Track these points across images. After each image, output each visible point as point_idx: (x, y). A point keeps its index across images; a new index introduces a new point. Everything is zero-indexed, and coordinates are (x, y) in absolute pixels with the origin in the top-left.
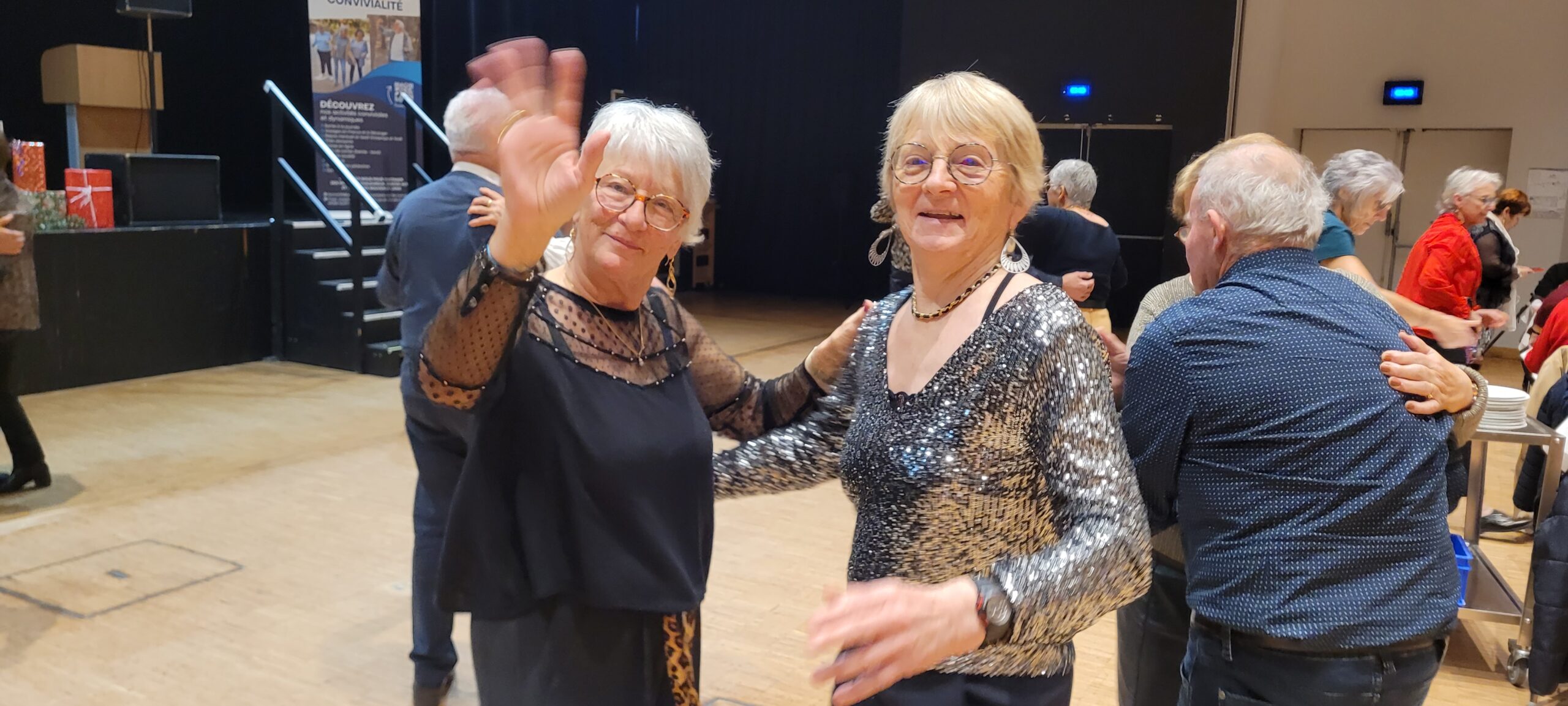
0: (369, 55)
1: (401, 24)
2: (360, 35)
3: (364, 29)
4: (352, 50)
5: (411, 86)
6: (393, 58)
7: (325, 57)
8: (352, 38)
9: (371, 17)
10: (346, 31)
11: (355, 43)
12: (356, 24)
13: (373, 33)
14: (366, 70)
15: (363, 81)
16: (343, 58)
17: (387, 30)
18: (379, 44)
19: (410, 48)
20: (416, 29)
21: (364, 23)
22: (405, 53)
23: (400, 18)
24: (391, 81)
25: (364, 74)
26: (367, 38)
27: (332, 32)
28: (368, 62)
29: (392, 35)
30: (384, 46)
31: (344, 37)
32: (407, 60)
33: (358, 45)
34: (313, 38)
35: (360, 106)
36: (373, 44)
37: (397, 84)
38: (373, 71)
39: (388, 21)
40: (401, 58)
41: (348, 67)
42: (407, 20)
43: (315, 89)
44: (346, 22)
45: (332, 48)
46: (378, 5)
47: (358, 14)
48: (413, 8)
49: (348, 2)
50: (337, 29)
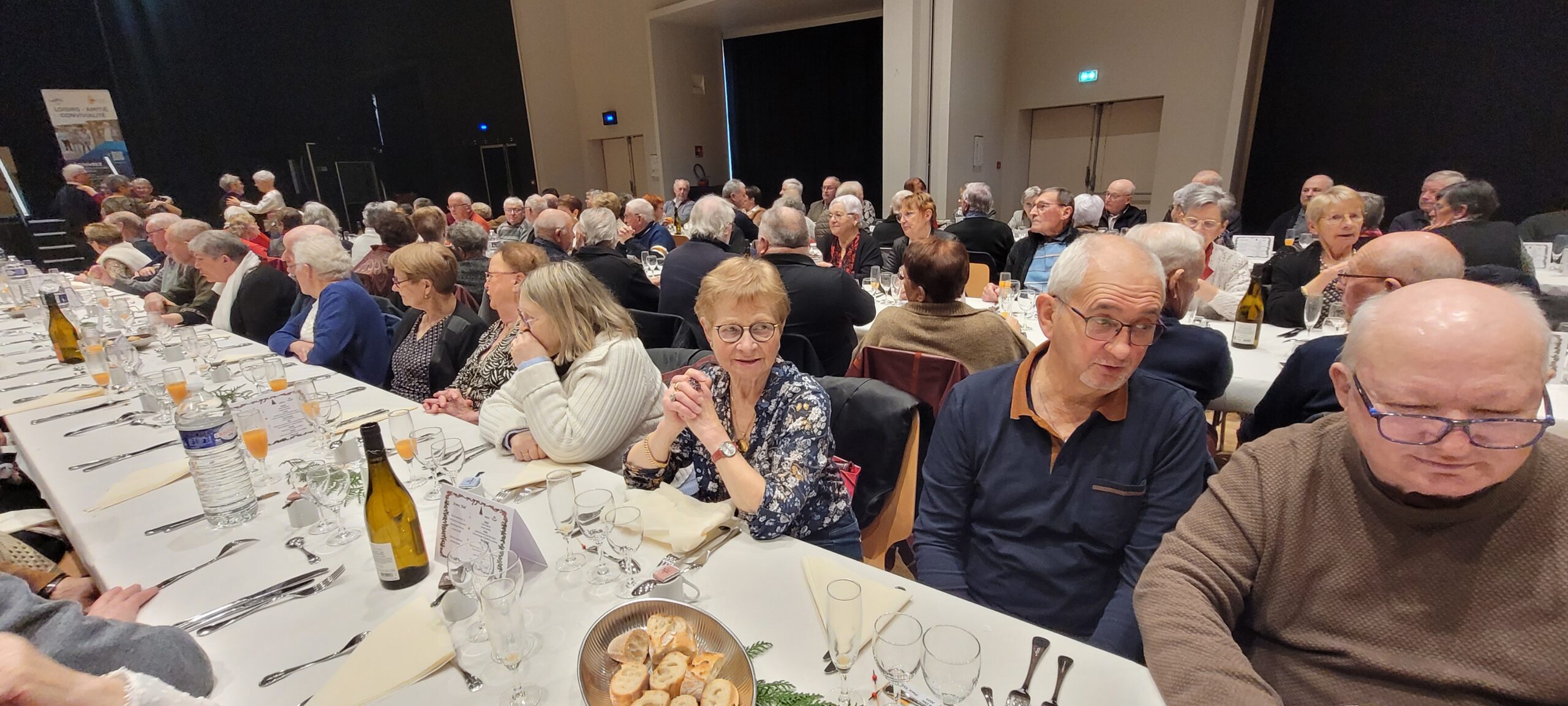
0: (92, 140)
1: (107, 124)
2: (84, 131)
3: (85, 128)
4: (81, 138)
5: (120, 151)
6: (107, 140)
9: (89, 122)
10: (75, 130)
11: (82, 135)
12: (81, 126)
13: (91, 129)
14: (92, 147)
15: (92, 153)
16: (76, 142)
17: (99, 127)
18: (96, 134)
19: (116, 135)
20: (116, 125)
21: (85, 125)
22: (113, 137)
23: (104, 121)
24: (108, 151)
25: (92, 149)
26: (88, 132)
27: (67, 131)
28: (92, 143)
29: (103, 130)
30: (100, 135)
31: (75, 133)
32: (115, 140)
33: (84, 136)
34: (57, 134)
35: (93, 164)
36: (93, 134)
38: (96, 147)
39: (100, 123)
40: (111, 140)
41: (81, 147)
42: (109, 122)
43: (64, 158)
44: (75, 125)
45: (69, 138)
46: (90, 115)
47: (82, 121)
48: (112, 115)
49: (74, 116)
50: (71, 129)
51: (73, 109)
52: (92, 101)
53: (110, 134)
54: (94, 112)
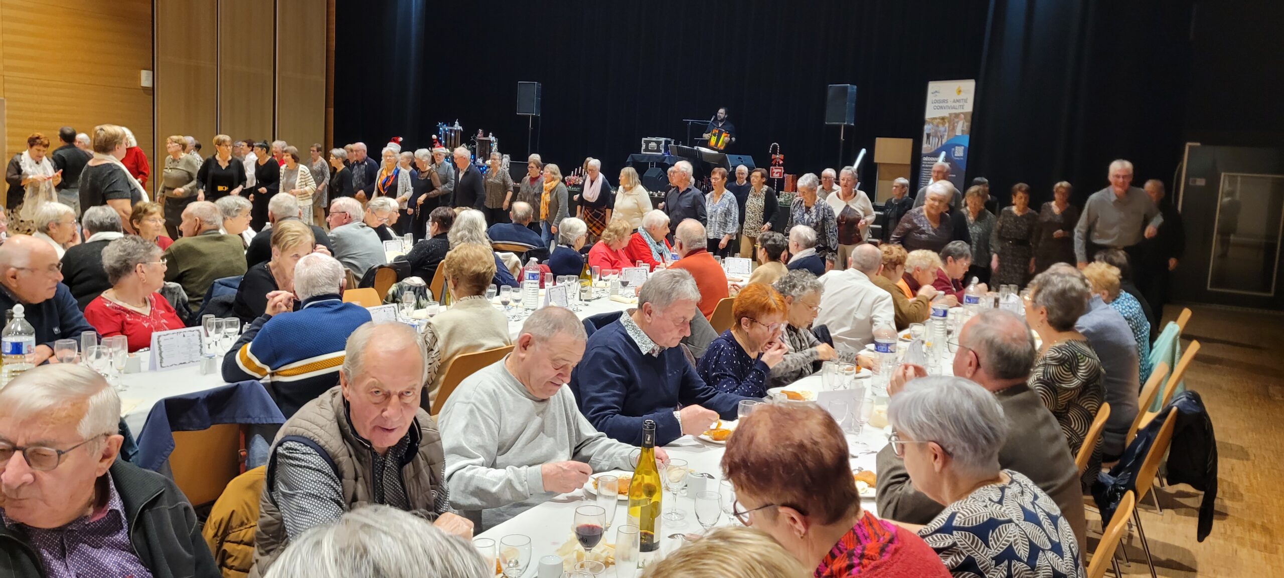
0: (946, 134)
1: (962, 116)
2: (944, 124)
3: (946, 120)
4: (940, 131)
5: (963, 147)
6: (957, 134)
7: (928, 136)
8: (941, 126)
9: (950, 114)
10: (939, 123)
11: (941, 128)
12: (943, 119)
13: (949, 122)
14: (944, 141)
15: (942, 146)
16: (936, 136)
17: (956, 120)
18: (951, 127)
19: (965, 128)
20: (969, 118)
21: (947, 118)
22: (962, 131)
23: (962, 113)
24: (954, 146)
25: (943, 143)
26: (947, 125)
27: (933, 124)
28: (946, 137)
29: (958, 123)
30: (954, 128)
31: (937, 126)
32: (963, 134)
34: (925, 126)
36: (949, 127)
37: (957, 147)
38: (948, 141)
39: (957, 115)
40: (960, 134)
41: (937, 139)
42: (965, 114)
43: (924, 152)
45: (932, 131)
46: (954, 108)
47: (945, 113)
48: (969, 107)
49: (941, 108)
50: (935, 122)
51: (944, 101)
52: (960, 91)
53: (962, 128)
54: (957, 104)
